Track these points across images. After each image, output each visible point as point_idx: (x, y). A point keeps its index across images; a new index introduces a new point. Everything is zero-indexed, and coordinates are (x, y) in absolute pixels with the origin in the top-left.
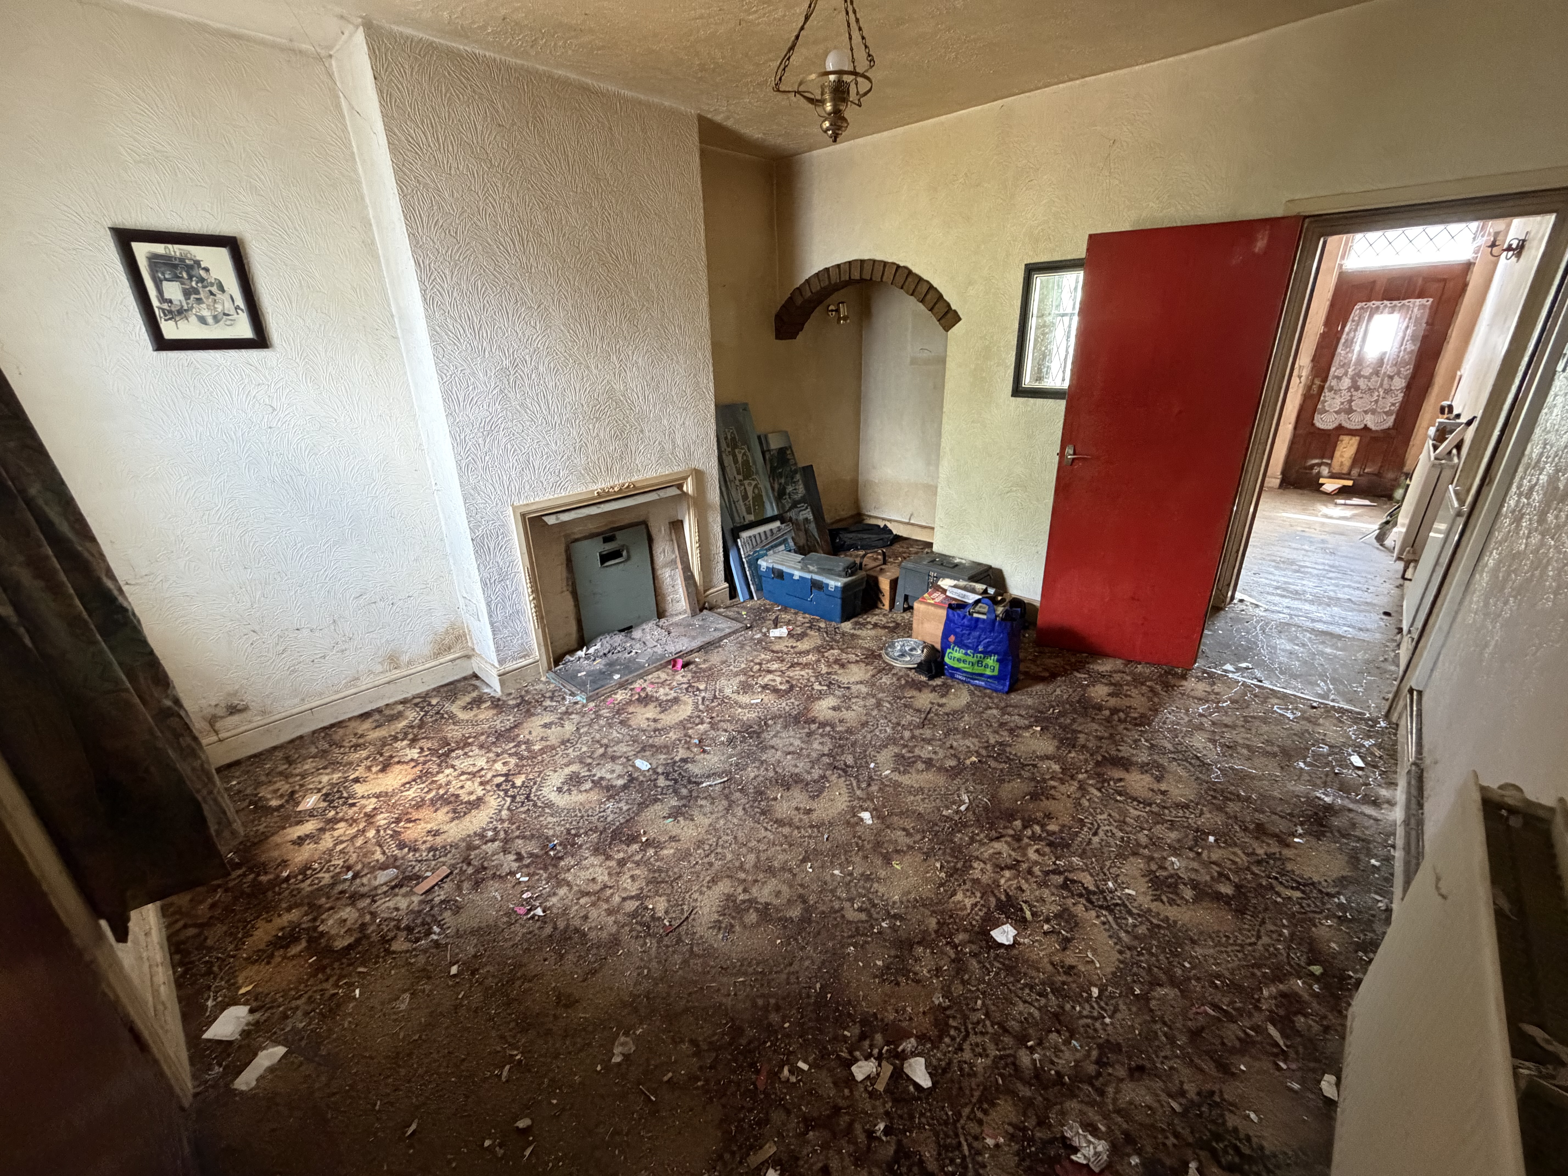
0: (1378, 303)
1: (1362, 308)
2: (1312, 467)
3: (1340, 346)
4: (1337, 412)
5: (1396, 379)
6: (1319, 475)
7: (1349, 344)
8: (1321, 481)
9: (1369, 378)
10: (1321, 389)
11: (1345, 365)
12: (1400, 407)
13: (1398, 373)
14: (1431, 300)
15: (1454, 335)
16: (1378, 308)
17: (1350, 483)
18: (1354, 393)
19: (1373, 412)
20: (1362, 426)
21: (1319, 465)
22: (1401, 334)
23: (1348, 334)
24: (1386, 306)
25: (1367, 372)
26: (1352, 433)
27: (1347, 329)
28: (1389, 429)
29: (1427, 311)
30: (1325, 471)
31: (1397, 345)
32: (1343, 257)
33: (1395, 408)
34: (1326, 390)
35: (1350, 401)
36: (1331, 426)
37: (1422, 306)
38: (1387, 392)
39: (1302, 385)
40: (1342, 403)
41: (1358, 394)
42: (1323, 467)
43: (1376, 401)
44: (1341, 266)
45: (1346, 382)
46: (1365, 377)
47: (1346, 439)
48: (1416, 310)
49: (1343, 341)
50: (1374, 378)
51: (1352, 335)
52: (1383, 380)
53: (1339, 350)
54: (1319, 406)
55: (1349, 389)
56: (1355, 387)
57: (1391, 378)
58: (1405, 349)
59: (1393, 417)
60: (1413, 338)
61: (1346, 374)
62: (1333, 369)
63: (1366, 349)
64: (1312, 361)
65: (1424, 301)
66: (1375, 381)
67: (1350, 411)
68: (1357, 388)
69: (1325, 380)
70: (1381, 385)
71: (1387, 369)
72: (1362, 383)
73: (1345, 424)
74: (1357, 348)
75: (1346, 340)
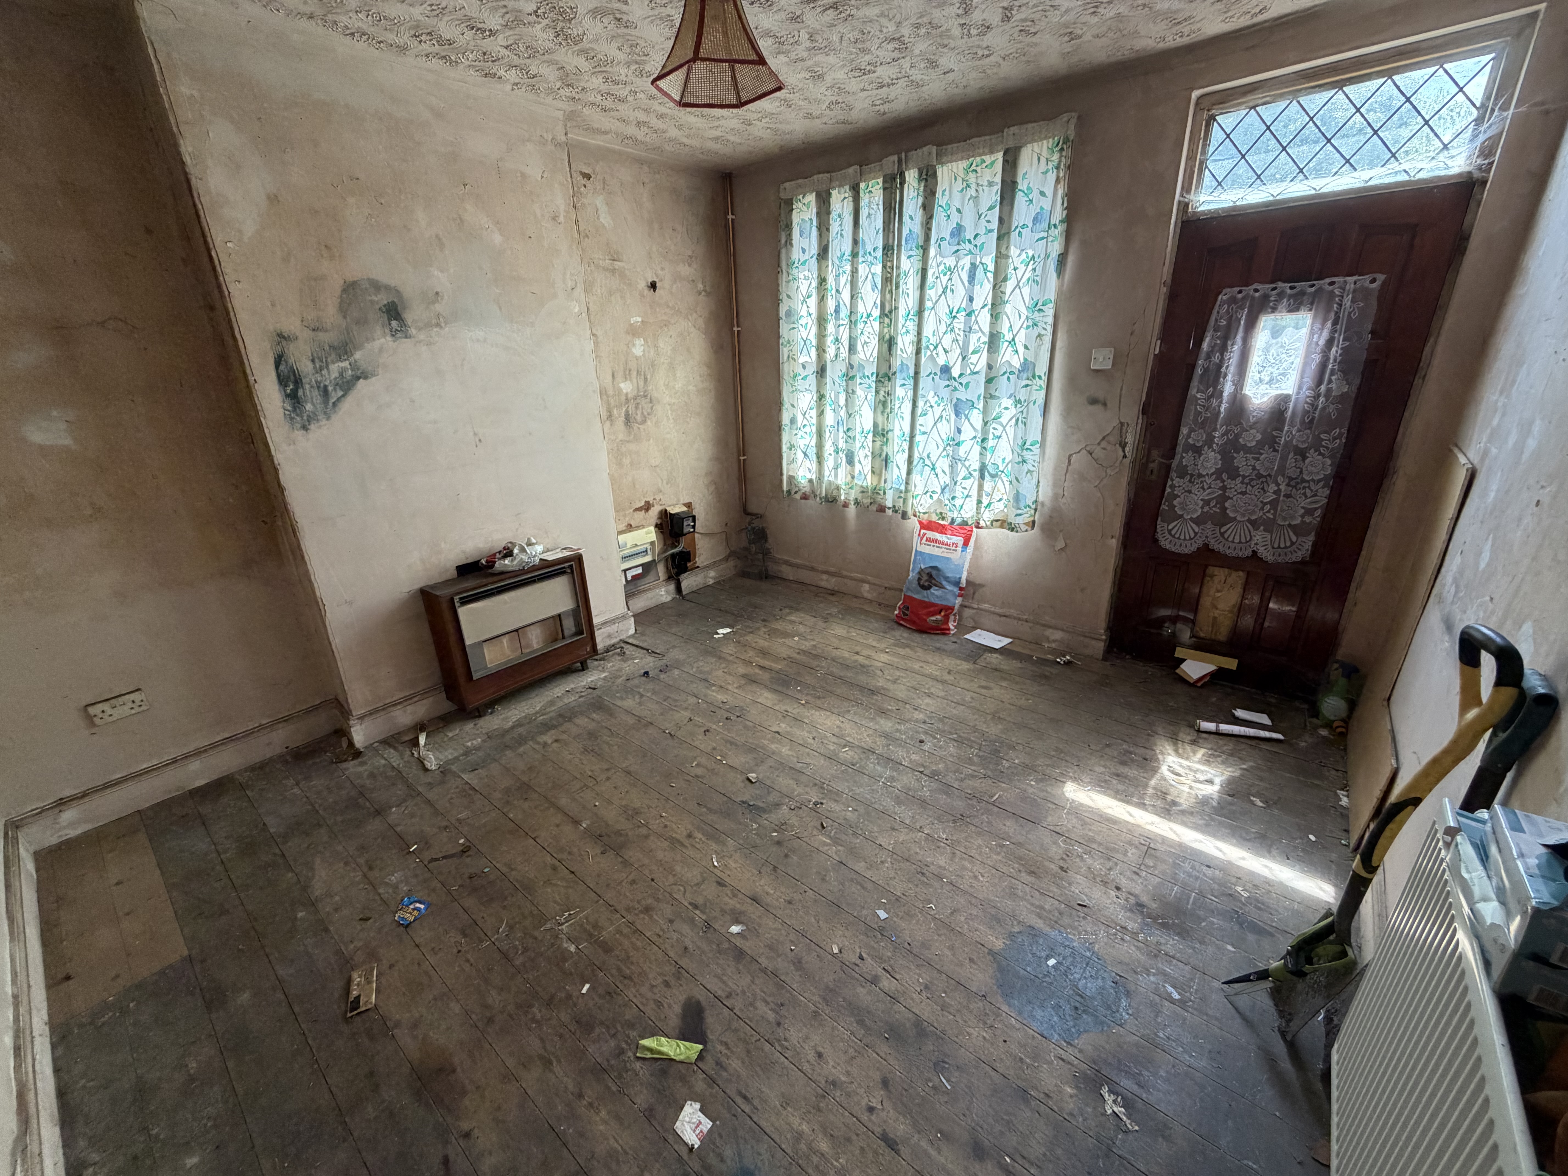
0: (1264, 288)
1: (1233, 300)
2: (1160, 622)
3: (1195, 383)
4: (1197, 521)
5: (1312, 455)
6: (1173, 642)
7: (1215, 376)
8: (1179, 653)
9: (1256, 451)
10: (1166, 470)
11: (1208, 422)
12: (1324, 516)
13: (1317, 445)
14: (1381, 278)
15: (1436, 362)
16: (1266, 298)
17: (1231, 664)
18: (1229, 483)
19: (1269, 526)
20: (1248, 553)
21: (1174, 620)
22: (1317, 358)
23: (1209, 356)
24: (1281, 295)
25: (1252, 438)
26: (1231, 563)
27: (1205, 346)
28: (1303, 562)
29: (1374, 303)
30: (1185, 635)
31: (1309, 381)
32: (1187, 189)
33: (1314, 520)
34: (1173, 474)
35: (1223, 499)
36: (1188, 548)
37: (1360, 294)
38: (1295, 483)
39: (1127, 461)
40: (1207, 502)
41: (1236, 485)
42: (1179, 626)
43: (1274, 504)
44: (1184, 206)
45: (1211, 460)
46: (1248, 450)
47: (1220, 573)
48: (1347, 301)
49: (1199, 371)
50: (1266, 454)
51: (1216, 358)
52: (1284, 459)
53: (1193, 391)
54: (1164, 507)
55: (1218, 474)
56: (1228, 470)
57: (1302, 454)
58: (1329, 391)
59: (1312, 538)
60: (1345, 365)
61: (1209, 442)
62: (1184, 431)
63: (1249, 390)
64: (1144, 412)
65: (1364, 280)
66: (1268, 460)
67: (1222, 519)
68: (1234, 473)
69: (1171, 453)
70: (1282, 470)
71: (1291, 433)
72: (1240, 461)
73: (1214, 545)
74: (1228, 389)
75: (1206, 370)
